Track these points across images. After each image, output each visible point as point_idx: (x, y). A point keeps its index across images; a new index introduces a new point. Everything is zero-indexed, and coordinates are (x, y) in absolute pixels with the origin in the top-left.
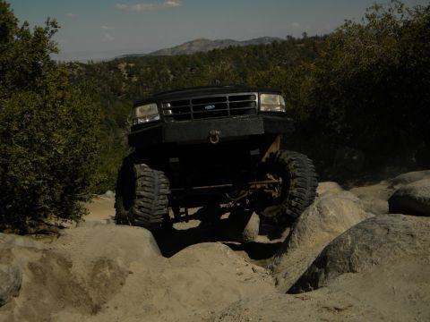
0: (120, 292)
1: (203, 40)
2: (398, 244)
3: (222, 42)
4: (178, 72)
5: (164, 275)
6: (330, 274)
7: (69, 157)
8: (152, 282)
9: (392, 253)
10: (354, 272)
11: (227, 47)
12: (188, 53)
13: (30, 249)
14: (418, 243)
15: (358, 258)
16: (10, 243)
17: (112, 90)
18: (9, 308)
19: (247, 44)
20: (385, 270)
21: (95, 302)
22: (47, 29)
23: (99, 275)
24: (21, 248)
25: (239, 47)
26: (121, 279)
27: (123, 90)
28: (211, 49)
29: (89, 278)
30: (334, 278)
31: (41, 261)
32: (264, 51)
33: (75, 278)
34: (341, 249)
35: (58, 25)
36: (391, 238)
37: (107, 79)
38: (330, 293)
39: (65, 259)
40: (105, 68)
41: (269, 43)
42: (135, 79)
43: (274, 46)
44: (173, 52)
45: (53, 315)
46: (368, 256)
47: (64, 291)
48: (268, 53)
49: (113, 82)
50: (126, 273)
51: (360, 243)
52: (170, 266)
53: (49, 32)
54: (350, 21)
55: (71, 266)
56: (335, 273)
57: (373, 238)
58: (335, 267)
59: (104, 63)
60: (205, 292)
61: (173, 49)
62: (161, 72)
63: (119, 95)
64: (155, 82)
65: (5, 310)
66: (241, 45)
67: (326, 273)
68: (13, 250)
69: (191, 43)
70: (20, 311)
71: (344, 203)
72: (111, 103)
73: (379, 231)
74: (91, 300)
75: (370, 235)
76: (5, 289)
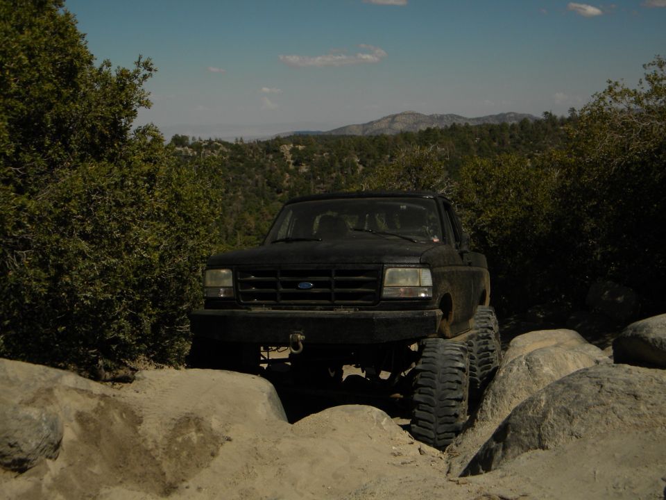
0: (208, 466)
1: (413, 114)
2: (613, 408)
3: (441, 118)
4: (371, 161)
5: (278, 446)
6: (509, 451)
7: (168, 268)
8: (258, 456)
9: (603, 423)
10: (543, 448)
11: (449, 126)
12: (388, 133)
13: (81, 391)
14: (642, 407)
15: (552, 426)
16: (55, 380)
17: (269, 184)
18: (37, 473)
19: (480, 123)
20: (589, 447)
21: (169, 478)
22: (138, 71)
23: (180, 439)
24: (68, 389)
25: (467, 126)
26: (212, 447)
27: (285, 184)
28: (423, 127)
29: (166, 442)
30: (514, 457)
31: (96, 411)
32: (507, 135)
33: (145, 440)
34: (530, 414)
35: (154, 67)
36: (603, 399)
37: (262, 167)
38: (502, 477)
39: (133, 412)
40: (261, 150)
41: (515, 122)
42: (304, 169)
43: (522, 127)
44: (364, 131)
45: (103, 491)
46: (567, 425)
47: (125, 458)
48: (511, 137)
49: (271, 171)
50: (222, 440)
51: (557, 405)
52: (292, 435)
53: (140, 76)
54: (616, 84)
55: (140, 422)
56: (517, 449)
57: (577, 397)
58: (519, 440)
59: (259, 142)
60: (335, 476)
61: (365, 126)
62: (345, 160)
63: (279, 192)
64: (334, 175)
65: (30, 475)
66: (471, 124)
67: (505, 448)
68: (56, 392)
69: (393, 118)
70: (54, 479)
71: (570, 357)
72: (266, 203)
73: (588, 387)
74: (164, 474)
75: (574, 393)
76: (33, 445)
